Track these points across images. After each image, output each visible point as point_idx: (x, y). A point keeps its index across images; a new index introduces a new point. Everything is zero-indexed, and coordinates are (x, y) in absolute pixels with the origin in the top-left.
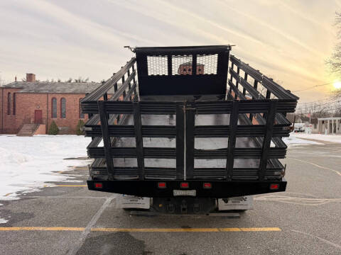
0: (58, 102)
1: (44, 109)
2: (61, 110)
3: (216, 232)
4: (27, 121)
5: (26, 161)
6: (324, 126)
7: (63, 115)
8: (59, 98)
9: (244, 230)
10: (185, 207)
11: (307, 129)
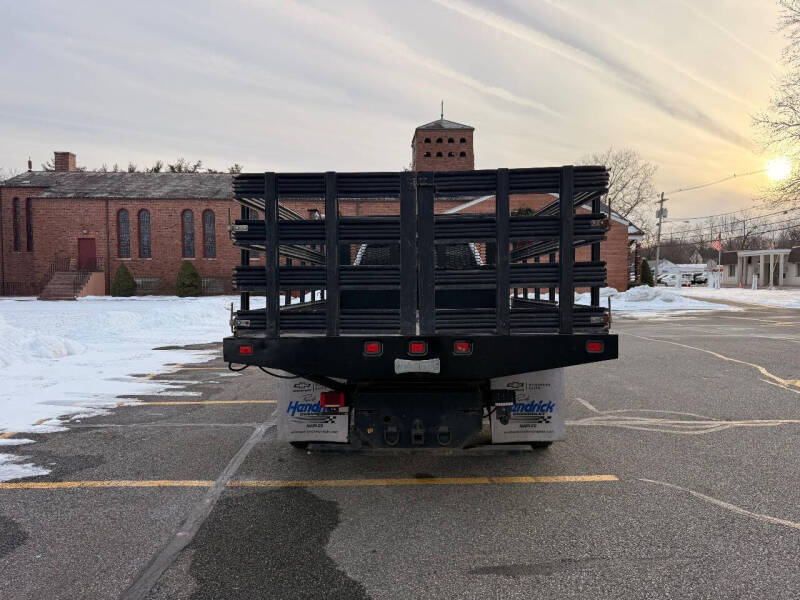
0: (133, 218)
1: (98, 235)
2: (140, 238)
3: (486, 484)
4: (61, 265)
5: (69, 354)
6: (751, 269)
7: (144, 251)
8: (133, 209)
9: (543, 479)
10: (420, 432)
11: (712, 278)
